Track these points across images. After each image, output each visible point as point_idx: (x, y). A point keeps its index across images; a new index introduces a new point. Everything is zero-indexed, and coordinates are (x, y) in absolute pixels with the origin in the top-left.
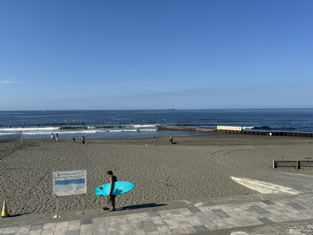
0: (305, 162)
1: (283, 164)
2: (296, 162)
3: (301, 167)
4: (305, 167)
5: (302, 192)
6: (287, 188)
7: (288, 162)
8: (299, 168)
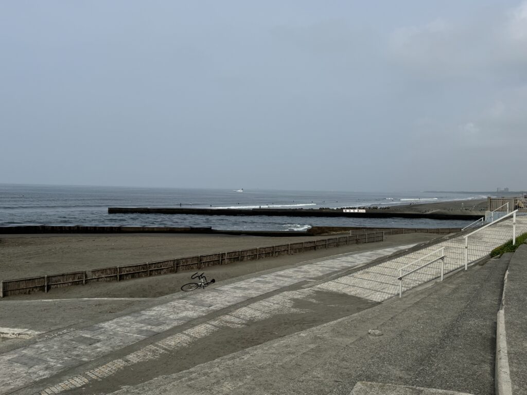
0: (60, 276)
1: (19, 286)
2: (43, 279)
3: (52, 286)
4: (58, 286)
5: (44, 332)
6: (17, 331)
7: (30, 280)
8: (49, 288)
